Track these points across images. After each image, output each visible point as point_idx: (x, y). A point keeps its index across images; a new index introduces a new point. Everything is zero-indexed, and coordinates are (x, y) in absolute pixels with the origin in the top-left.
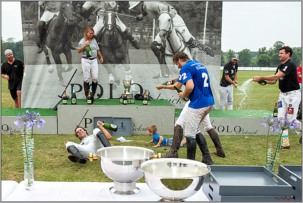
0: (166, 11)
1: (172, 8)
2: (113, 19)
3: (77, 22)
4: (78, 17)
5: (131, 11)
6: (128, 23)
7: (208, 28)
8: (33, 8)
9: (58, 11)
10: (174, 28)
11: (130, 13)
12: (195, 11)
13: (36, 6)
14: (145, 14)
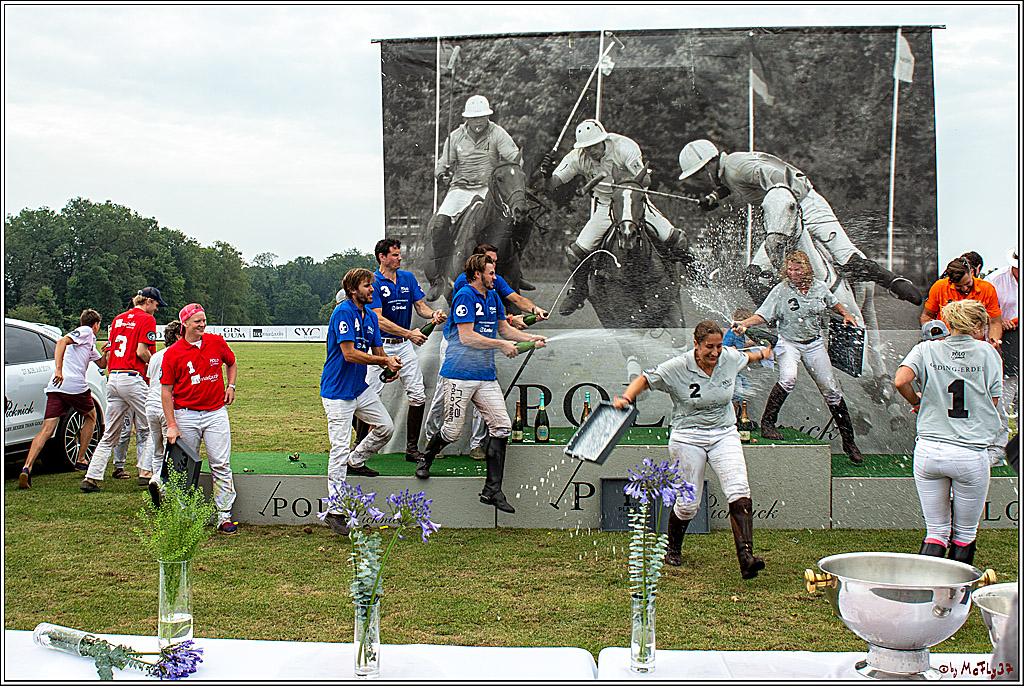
0: (783, 182)
1: (798, 175)
2: (636, 207)
3: (537, 216)
4: (539, 202)
5: (684, 184)
6: (679, 215)
7: (899, 226)
8: (420, 184)
9: (484, 186)
10: (806, 228)
11: (683, 189)
12: (862, 183)
13: (427, 177)
14: (725, 192)
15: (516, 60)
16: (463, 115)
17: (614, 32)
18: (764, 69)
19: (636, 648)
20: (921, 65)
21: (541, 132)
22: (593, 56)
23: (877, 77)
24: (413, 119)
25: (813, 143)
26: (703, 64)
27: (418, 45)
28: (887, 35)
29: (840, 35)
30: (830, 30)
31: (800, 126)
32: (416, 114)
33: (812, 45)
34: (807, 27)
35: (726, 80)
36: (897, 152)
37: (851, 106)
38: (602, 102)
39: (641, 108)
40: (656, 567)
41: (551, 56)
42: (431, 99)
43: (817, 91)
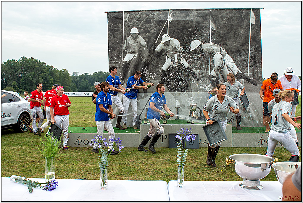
0: (219, 52)
1: (223, 50)
2: (178, 58)
3: (151, 61)
4: (151, 57)
7: (251, 64)
8: (118, 52)
9: (136, 53)
10: (225, 64)
11: (191, 54)
13: (120, 50)
14: (203, 54)
15: (145, 18)
16: (130, 33)
17: (172, 10)
18: (214, 20)
19: (179, 180)
20: (257, 19)
21: (152, 38)
22: (167, 17)
23: (245, 23)
24: (116, 34)
25: (228, 41)
26: (197, 19)
27: (118, 13)
28: (248, 11)
29: (235, 11)
30: (232, 9)
31: (224, 36)
32: (117, 33)
33: (227, 14)
34: (226, 9)
35: (204, 23)
36: (251, 43)
37: (238, 31)
38: (169, 29)
39: (180, 31)
40: (184, 158)
41: (155, 16)
42: (121, 28)
43: (229, 26)
